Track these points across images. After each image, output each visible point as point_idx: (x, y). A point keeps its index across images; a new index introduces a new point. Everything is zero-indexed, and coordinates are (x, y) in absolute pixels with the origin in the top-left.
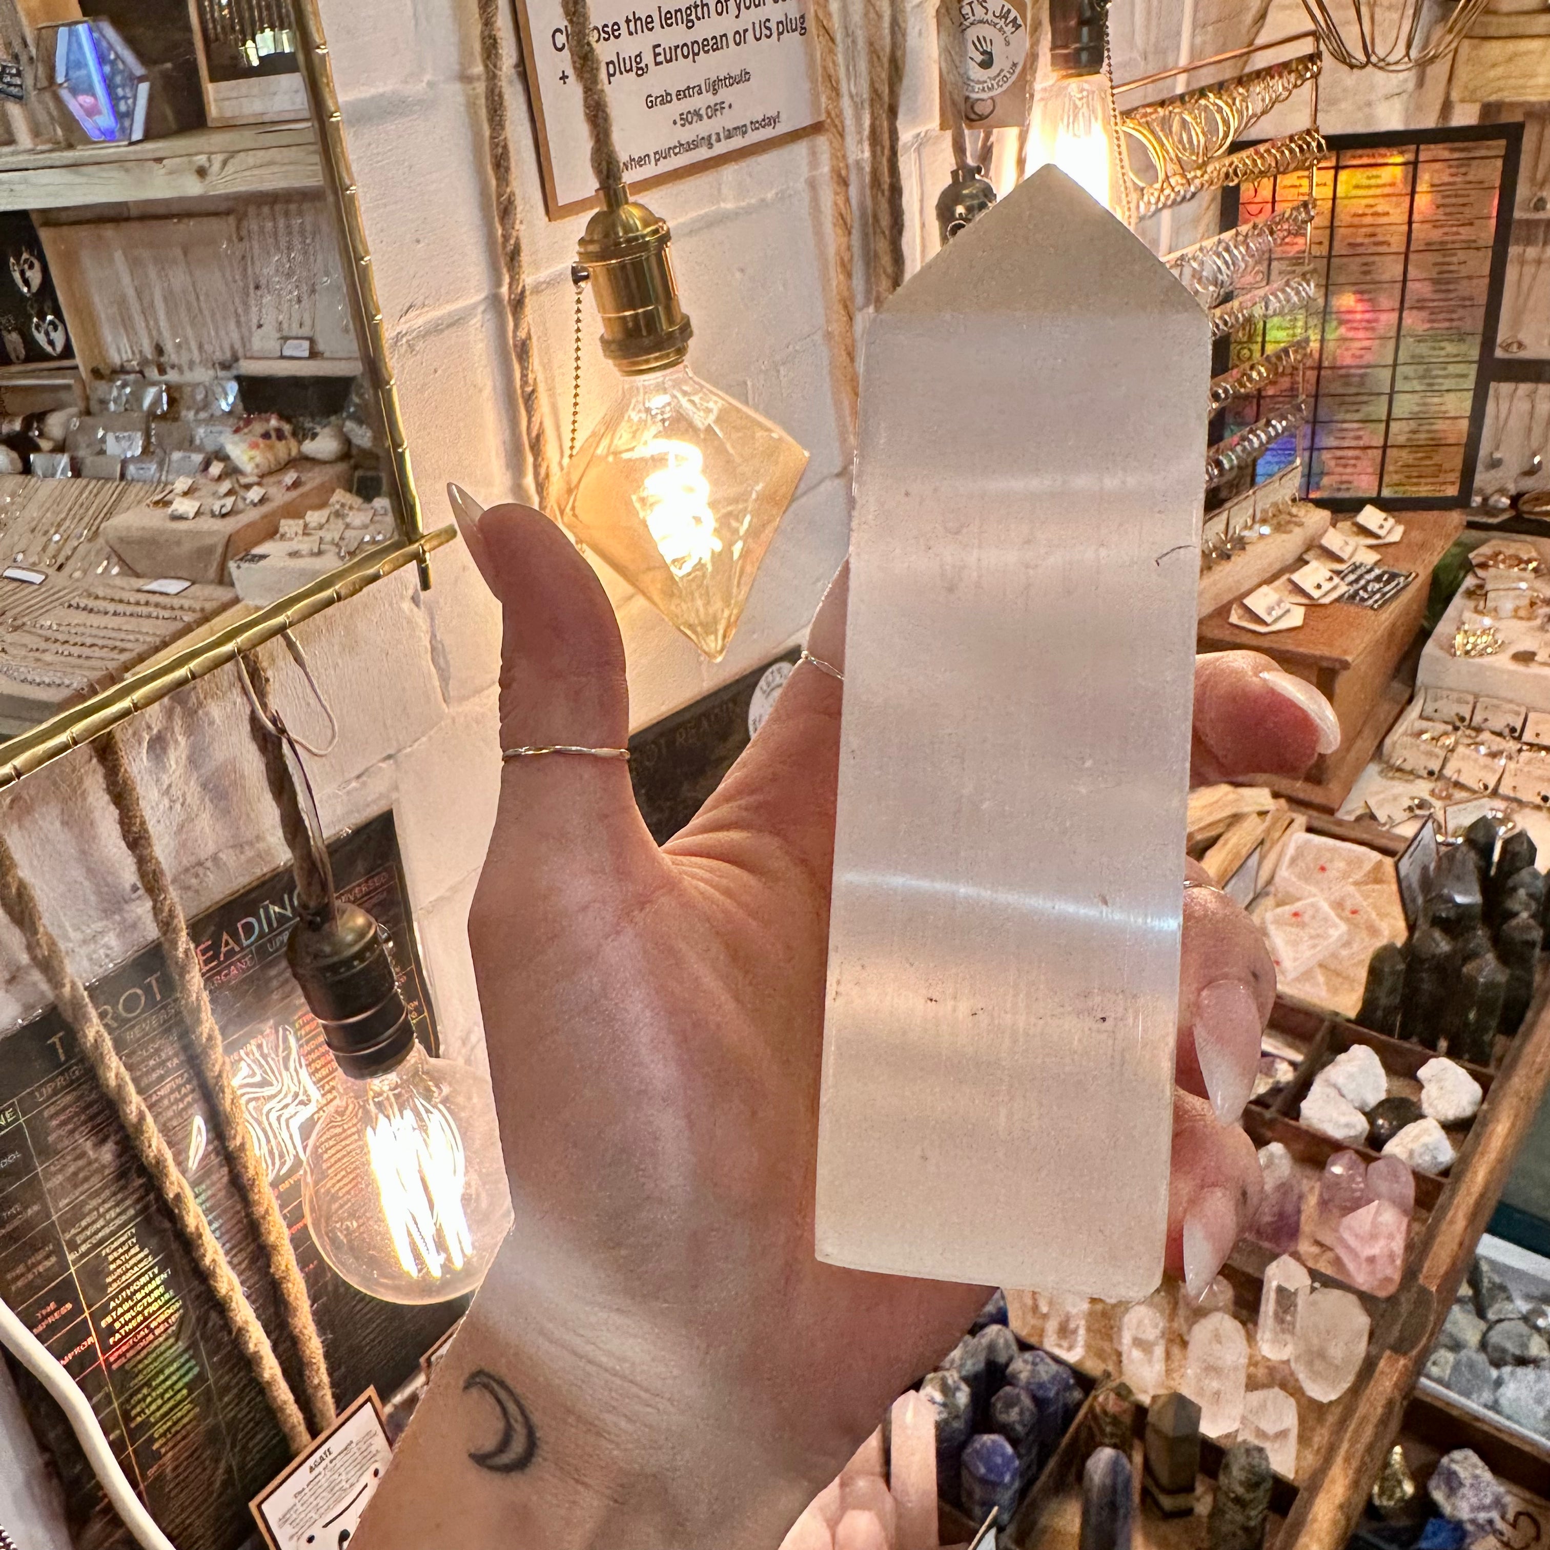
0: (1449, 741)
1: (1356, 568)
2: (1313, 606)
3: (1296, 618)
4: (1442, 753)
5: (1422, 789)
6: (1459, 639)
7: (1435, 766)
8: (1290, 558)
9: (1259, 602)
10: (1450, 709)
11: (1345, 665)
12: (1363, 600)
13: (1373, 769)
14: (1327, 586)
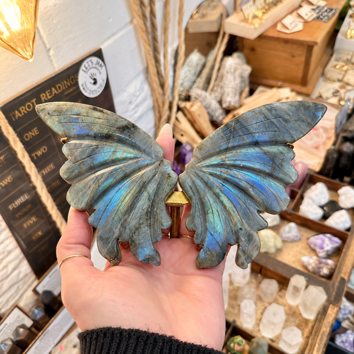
0: (345, 68)
1: (318, 7)
2: (306, 22)
3: (300, 26)
4: (343, 73)
5: (337, 85)
6: (349, 32)
7: (340, 77)
8: (297, 5)
9: (287, 21)
10: (345, 57)
11: (316, 43)
12: (322, 19)
13: (321, 79)
14: (309, 14)
